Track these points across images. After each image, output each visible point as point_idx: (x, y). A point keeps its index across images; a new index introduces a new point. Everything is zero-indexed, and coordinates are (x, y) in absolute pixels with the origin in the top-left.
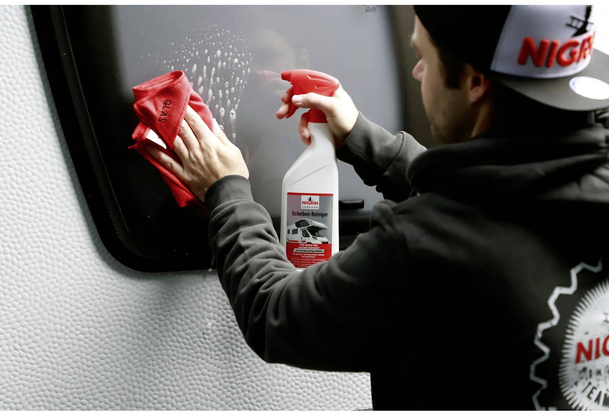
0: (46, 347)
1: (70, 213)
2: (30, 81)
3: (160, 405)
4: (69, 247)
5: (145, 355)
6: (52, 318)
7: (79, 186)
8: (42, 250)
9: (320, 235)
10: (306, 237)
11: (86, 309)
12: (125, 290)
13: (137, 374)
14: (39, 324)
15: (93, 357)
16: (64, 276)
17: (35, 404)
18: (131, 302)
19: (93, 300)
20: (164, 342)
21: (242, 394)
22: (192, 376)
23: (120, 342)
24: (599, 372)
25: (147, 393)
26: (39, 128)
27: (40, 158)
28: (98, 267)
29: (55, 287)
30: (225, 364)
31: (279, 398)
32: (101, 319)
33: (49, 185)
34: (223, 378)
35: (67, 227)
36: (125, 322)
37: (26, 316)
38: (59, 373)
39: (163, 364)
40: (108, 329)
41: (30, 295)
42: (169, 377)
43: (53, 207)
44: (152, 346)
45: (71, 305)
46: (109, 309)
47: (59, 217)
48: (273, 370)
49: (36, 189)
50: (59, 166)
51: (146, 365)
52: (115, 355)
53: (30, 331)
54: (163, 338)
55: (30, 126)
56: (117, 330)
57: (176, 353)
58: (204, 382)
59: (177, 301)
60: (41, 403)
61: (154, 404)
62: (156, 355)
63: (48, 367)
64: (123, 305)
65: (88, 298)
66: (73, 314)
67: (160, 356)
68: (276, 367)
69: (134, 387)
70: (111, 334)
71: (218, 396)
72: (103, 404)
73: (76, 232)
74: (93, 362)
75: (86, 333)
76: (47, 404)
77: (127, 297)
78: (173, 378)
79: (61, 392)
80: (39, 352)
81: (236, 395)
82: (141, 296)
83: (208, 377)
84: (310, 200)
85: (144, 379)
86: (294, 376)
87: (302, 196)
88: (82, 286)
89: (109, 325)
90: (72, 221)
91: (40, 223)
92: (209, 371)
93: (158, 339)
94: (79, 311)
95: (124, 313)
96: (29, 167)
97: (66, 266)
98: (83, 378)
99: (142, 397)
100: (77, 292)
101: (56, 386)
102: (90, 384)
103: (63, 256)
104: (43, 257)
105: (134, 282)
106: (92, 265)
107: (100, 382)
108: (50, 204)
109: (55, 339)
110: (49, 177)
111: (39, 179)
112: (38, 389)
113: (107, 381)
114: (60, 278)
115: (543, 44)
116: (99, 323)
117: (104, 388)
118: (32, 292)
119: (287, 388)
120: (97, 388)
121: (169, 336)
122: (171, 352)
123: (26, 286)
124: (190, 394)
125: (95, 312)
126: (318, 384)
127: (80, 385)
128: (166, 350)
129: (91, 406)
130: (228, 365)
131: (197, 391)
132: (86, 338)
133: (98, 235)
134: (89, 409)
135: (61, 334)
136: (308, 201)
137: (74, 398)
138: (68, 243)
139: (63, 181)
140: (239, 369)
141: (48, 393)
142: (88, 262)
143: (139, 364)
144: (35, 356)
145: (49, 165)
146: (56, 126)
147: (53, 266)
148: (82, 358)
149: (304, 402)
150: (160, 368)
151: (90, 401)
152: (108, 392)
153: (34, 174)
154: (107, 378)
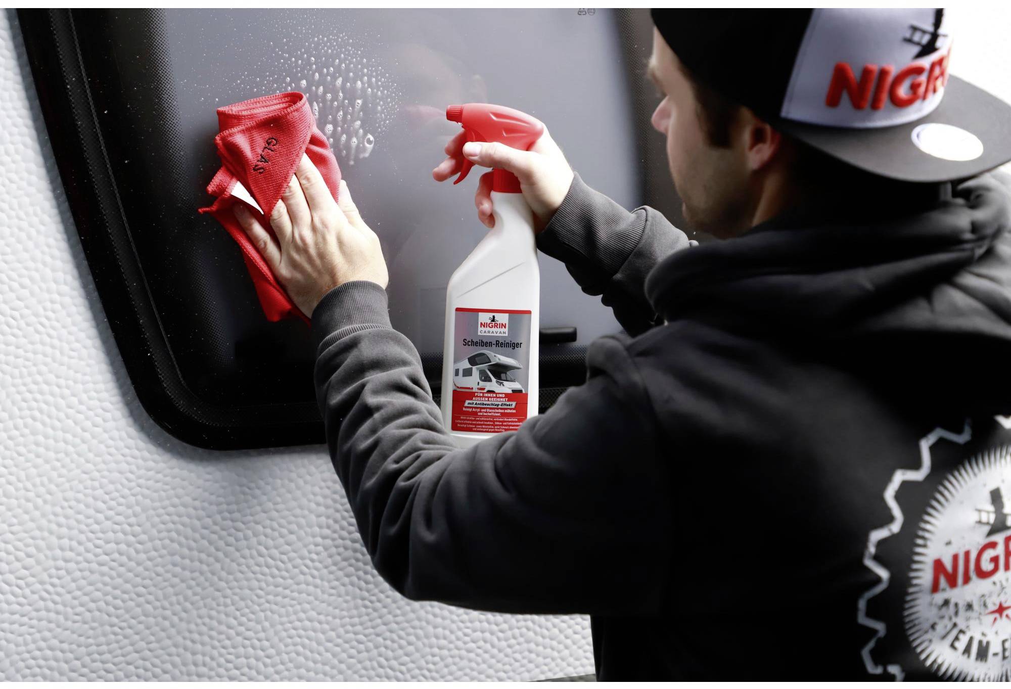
0: (45, 577)
1: (84, 352)
2: (15, 130)
3: (237, 672)
4: (83, 408)
5: (212, 589)
6: (54, 527)
7: (99, 306)
8: (37, 414)
9: (509, 379)
10: (485, 381)
11: (111, 513)
12: (178, 480)
13: (199, 621)
14: (33, 538)
15: (124, 592)
16: (75, 456)
17: (28, 671)
18: (188, 499)
19: (123, 497)
20: (244, 566)
21: (375, 652)
22: (290, 622)
23: (170, 567)
24: (969, 607)
25: (215, 653)
26: (31, 210)
27: (33, 259)
28: (131, 442)
29: (60, 476)
30: (346, 602)
31: (437, 659)
32: (137, 529)
33: (48, 305)
34: (343, 626)
35: (79, 376)
36: (178, 533)
37: (10, 525)
38: (66, 619)
39: (242, 604)
40: (149, 545)
41: (17, 489)
42: (252, 624)
43: (56, 342)
44: (224, 574)
45: (87, 506)
46: (151, 512)
47: (66, 359)
48: (427, 612)
49: (26, 312)
50: (65, 273)
51: (214, 604)
52: (161, 589)
53: (17, 549)
54: (243, 560)
55: (16, 206)
56: (164, 547)
57: (263, 585)
58: (312, 634)
59: (264, 498)
60: (37, 670)
61: (227, 670)
62: (230, 589)
63: (48, 610)
64: (174, 506)
65: (116, 494)
66: (91, 521)
67: (238, 590)
68: (432, 606)
69: (193, 641)
70: (153, 553)
71: (334, 655)
72: (141, 671)
73: (95, 383)
74: (124, 601)
75: (112, 553)
76: (47, 672)
77: (180, 491)
78: (259, 627)
79: (71, 652)
80: (34, 584)
81: (365, 654)
82: (205, 490)
83: (317, 625)
84: (493, 320)
85: (211, 629)
86: (462, 622)
87: (480, 314)
88: (106, 473)
89: (151, 540)
90: (88, 365)
91: (34, 369)
92: (319, 614)
93: (233, 561)
94: (101, 517)
95: (176, 518)
96: (14, 275)
97: (78, 441)
98: (108, 628)
99: (207, 659)
100: (96, 484)
101: (62, 642)
102: (120, 637)
103: (73, 424)
104: (39, 425)
105: (192, 466)
106: (121, 439)
107: (137, 634)
108: (49, 336)
109: (61, 563)
110: (49, 291)
111: (32, 294)
112: (32, 646)
113: (148, 632)
114: (68, 460)
115: (866, 72)
116: (134, 536)
117: (143, 644)
118: (20, 485)
119: (451, 642)
120: (132, 645)
121: (252, 557)
122: (255, 584)
123: (11, 474)
124: (287, 653)
125: (127, 517)
126: (501, 635)
127: (102, 639)
128: (248, 580)
129: (121, 674)
130: (352, 604)
131: (300, 648)
132: (113, 561)
133: (132, 388)
134: (117, 680)
135: (69, 554)
136: (489, 321)
137: (94, 661)
138: (81, 403)
139: (72, 297)
140: (370, 610)
141: (49, 653)
142: (116, 434)
143: (201, 603)
144: (27, 591)
145: (48, 271)
146: (59, 206)
147: (56, 441)
148: (106, 594)
149: (478, 664)
150: (237, 610)
151: (120, 666)
152: (150, 650)
153: (23, 286)
154: (148, 628)
